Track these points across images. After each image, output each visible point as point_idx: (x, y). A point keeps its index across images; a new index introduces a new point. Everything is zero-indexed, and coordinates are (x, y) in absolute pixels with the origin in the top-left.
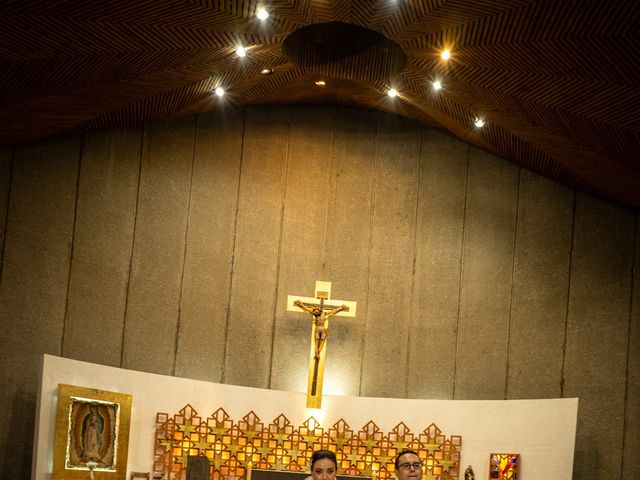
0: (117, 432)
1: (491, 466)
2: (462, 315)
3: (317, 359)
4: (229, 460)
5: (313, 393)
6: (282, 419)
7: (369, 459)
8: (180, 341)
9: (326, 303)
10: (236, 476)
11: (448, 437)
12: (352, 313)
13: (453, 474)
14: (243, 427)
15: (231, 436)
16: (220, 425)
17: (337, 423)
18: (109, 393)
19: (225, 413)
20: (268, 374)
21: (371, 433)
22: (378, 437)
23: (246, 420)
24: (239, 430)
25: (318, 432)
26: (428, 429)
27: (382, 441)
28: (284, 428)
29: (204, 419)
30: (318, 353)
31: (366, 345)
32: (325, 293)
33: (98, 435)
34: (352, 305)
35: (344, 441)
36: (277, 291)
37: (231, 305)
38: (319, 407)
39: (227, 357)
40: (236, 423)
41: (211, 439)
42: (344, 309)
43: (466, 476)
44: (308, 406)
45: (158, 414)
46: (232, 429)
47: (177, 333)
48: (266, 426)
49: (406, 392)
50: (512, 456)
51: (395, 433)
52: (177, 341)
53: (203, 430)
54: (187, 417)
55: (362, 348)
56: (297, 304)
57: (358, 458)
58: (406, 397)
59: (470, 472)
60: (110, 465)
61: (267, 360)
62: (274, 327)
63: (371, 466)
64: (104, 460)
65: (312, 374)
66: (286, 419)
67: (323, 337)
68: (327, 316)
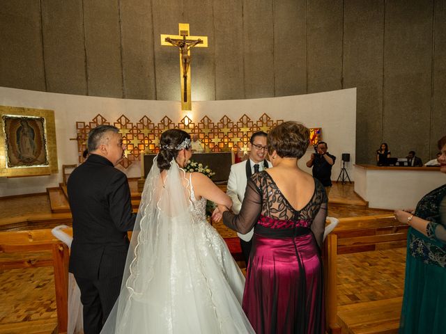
0: (46, 138)
2: (276, 42)
3: (185, 77)
4: (134, 150)
5: (185, 100)
6: (166, 119)
7: (226, 140)
8: (89, 72)
9: (187, 38)
10: (139, 160)
11: (275, 122)
12: (205, 45)
14: (140, 127)
15: (133, 134)
16: (123, 127)
17: (203, 119)
18: (34, 110)
19: (126, 118)
20: (154, 92)
21: (225, 123)
22: (231, 126)
23: (141, 122)
24: (138, 129)
25: (191, 126)
26: (262, 117)
28: (168, 125)
30: (185, 73)
31: (217, 68)
32: (186, 32)
33: (30, 141)
34: (205, 39)
35: (209, 131)
36: (153, 33)
37: (123, 44)
38: (190, 109)
39: (124, 81)
42: (200, 42)
44: (182, 109)
45: (77, 123)
46: (132, 129)
47: (86, 66)
48: (156, 125)
49: (245, 95)
50: (316, 129)
51: (241, 122)
52: (86, 72)
54: (99, 123)
55: (214, 69)
56: (168, 40)
57: (219, 140)
58: (245, 98)
60: (45, 162)
61: (152, 81)
62: (154, 59)
63: (228, 144)
64: (38, 159)
65: (183, 88)
66: (169, 119)
67: (188, 62)
68: (189, 48)
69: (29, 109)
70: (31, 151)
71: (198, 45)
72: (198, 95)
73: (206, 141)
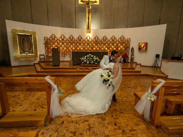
0: (33, 43)
1: (139, 46)
2: (130, 2)
3: (89, 18)
4: (66, 49)
5: (88, 29)
6: (80, 37)
7: (104, 47)
8: (49, 15)
9: (90, 0)
10: (69, 54)
11: (126, 39)
12: (98, 3)
13: (128, 49)
14: (69, 40)
15: (66, 42)
16: (63, 40)
17: (95, 37)
18: (28, 31)
19: (64, 36)
20: (75, 25)
21: (105, 39)
22: (107, 40)
23: (70, 38)
24: (68, 41)
25: (90, 40)
26: (121, 37)
27: (108, 41)
28: (81, 40)
29: (58, 38)
30: (89, 16)
33: (27, 44)
34: (98, 1)
35: (97, 42)
37: (63, 3)
38: (90, 33)
39: (63, 20)
40: (67, 39)
41: (61, 44)
42: (96, 2)
43: (132, 50)
44: (87, 33)
45: (45, 37)
46: (66, 41)
47: (48, 13)
48: (76, 39)
49: (114, 27)
50: (145, 43)
51: (111, 39)
52: (48, 15)
53: (58, 41)
54: (53, 38)
55: (101, 15)
56: (82, 1)
57: (102, 46)
58: (114, 28)
59: (133, 49)
60: (32, 53)
61: (74, 20)
63: (105, 48)
64: (30, 52)
65: (87, 23)
66: (81, 37)
67: (90, 11)
68: (91, 5)
69: (26, 31)
70: (28, 48)
71: (95, 4)
72: (94, 26)
73: (96, 47)
